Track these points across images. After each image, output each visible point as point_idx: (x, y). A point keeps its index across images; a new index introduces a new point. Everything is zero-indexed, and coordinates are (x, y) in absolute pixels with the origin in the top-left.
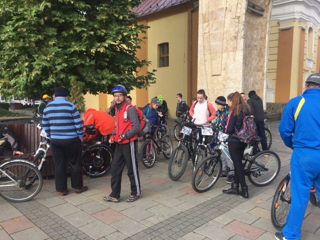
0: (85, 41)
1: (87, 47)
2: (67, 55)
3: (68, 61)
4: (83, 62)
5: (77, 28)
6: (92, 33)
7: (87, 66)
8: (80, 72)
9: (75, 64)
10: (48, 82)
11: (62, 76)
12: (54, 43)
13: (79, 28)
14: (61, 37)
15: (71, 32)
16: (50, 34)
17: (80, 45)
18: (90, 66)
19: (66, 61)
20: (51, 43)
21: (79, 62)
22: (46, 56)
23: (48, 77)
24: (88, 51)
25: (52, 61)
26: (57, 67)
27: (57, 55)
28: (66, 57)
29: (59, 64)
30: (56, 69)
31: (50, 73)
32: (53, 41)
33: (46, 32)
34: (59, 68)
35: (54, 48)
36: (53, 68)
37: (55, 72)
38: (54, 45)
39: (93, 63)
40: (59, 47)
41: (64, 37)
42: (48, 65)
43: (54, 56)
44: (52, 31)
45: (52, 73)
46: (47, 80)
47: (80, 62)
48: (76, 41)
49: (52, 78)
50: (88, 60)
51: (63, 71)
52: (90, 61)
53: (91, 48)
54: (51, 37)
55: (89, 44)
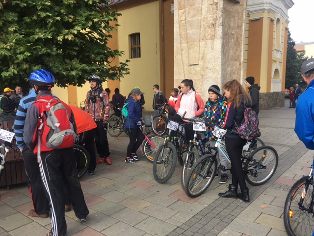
0: (51, 27)
1: (53, 34)
2: (30, 43)
3: (31, 49)
4: (49, 51)
5: (41, 13)
6: (58, 18)
7: (53, 56)
8: (46, 61)
9: (40, 53)
10: (9, 73)
11: (25, 66)
12: (14, 29)
13: (44, 13)
14: (24, 23)
15: (35, 17)
16: (10, 19)
17: (45, 32)
18: (58, 55)
19: (29, 49)
20: (11, 29)
21: (44, 50)
22: (6, 44)
23: (9, 68)
24: (54, 39)
25: (13, 50)
26: (19, 56)
27: (18, 42)
28: (29, 45)
29: (20, 53)
30: (17, 58)
31: (10, 63)
32: (13, 27)
33: (5, 17)
34: (21, 57)
35: (15, 35)
36: (14, 58)
37: (16, 61)
38: (15, 32)
39: (60, 51)
40: (21, 34)
41: (26, 23)
42: (8, 54)
43: (15, 43)
44: (12, 16)
45: (13, 63)
46: (8, 71)
47: (46, 51)
48: (41, 28)
49: (14, 68)
50: (55, 49)
51: (25, 60)
52: (57, 50)
53: (58, 36)
54: (11, 23)
55: (55, 31)
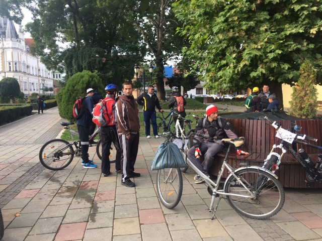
0: (304, 20)
1: (306, 27)
2: (282, 40)
3: (282, 47)
4: (299, 46)
5: (295, 6)
6: (315, 8)
7: (303, 51)
8: (294, 58)
9: (290, 50)
10: (257, 73)
11: (274, 65)
12: (266, 28)
13: (298, 6)
14: (273, 20)
15: (286, 13)
16: (262, 19)
17: (296, 27)
18: (308, 50)
19: (280, 47)
20: (263, 29)
21: (294, 46)
22: (256, 44)
23: (258, 67)
24: (306, 31)
25: (264, 50)
26: (269, 55)
27: (269, 42)
28: (282, 42)
29: (271, 52)
30: (267, 57)
31: (259, 62)
32: (264, 26)
33: (257, 17)
34: (271, 56)
35: (267, 34)
36: (264, 57)
37: (265, 61)
38: (266, 30)
39: (312, 46)
40: (272, 32)
41: (276, 20)
42: (258, 53)
43: (266, 42)
44: (264, 15)
45: (262, 62)
46: (256, 71)
47: (296, 47)
48: (291, 23)
49: (262, 68)
50: (305, 44)
51: (274, 59)
52: (308, 45)
53: (311, 28)
54: (262, 22)
55: (308, 23)
